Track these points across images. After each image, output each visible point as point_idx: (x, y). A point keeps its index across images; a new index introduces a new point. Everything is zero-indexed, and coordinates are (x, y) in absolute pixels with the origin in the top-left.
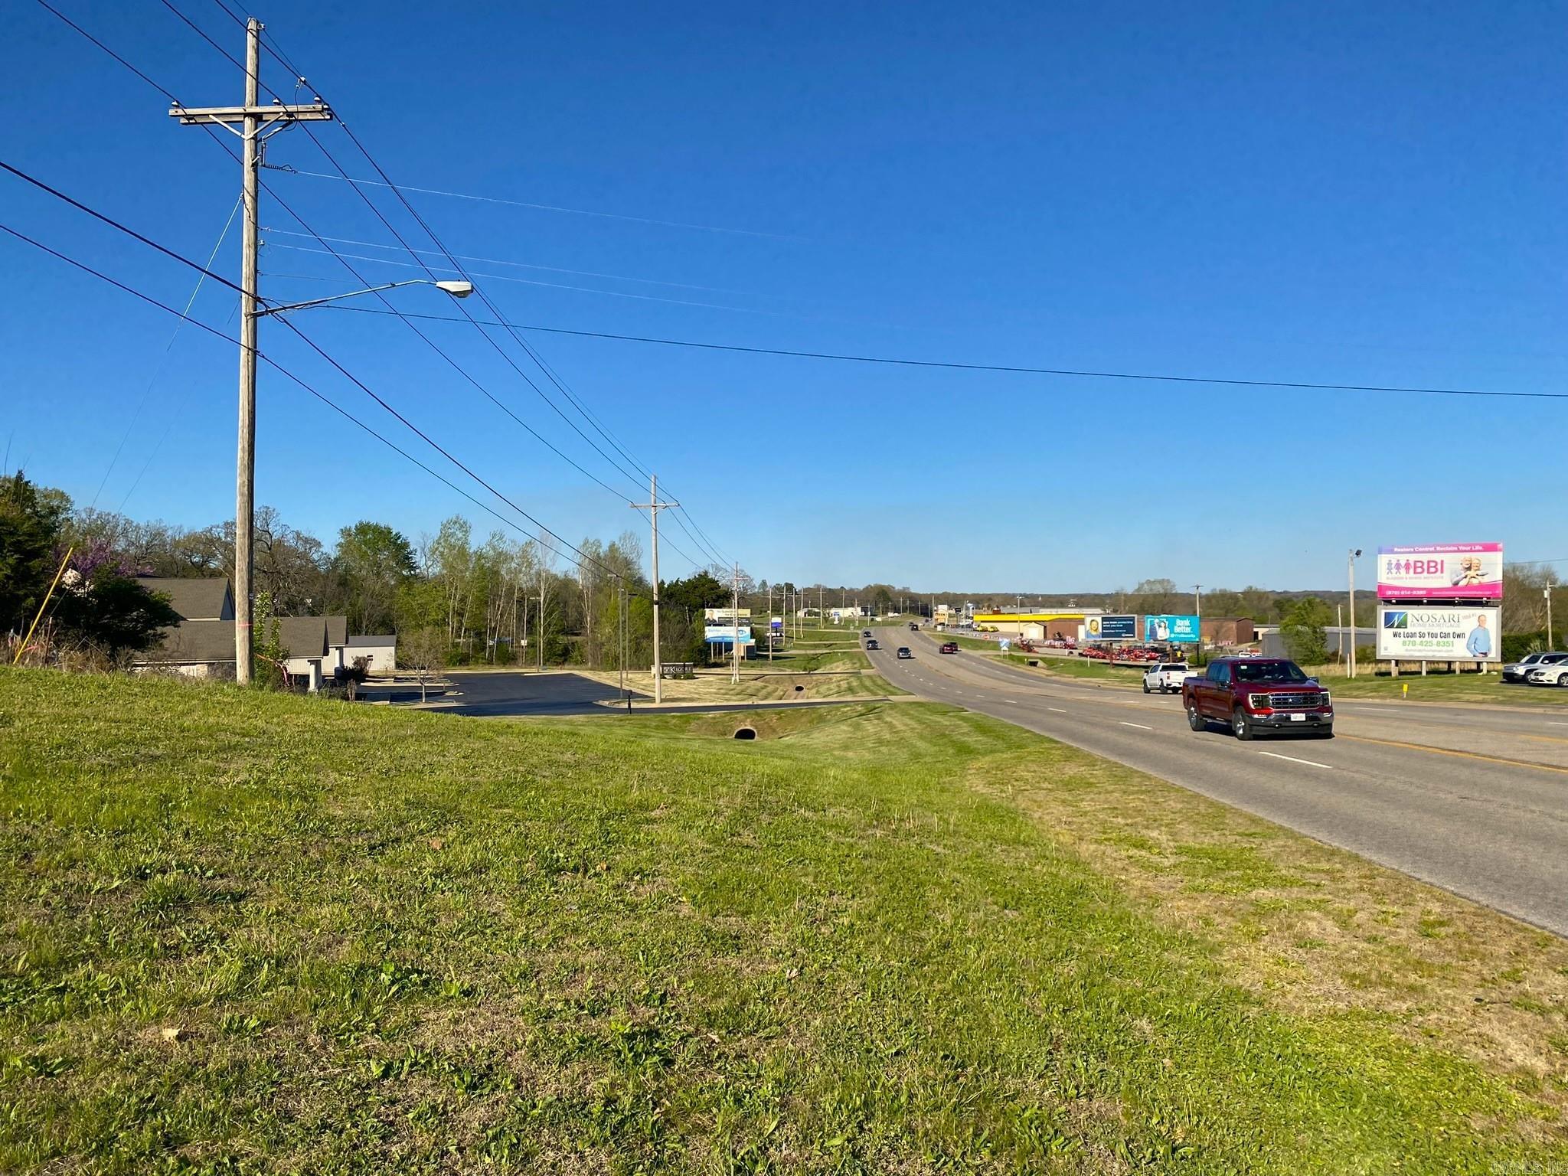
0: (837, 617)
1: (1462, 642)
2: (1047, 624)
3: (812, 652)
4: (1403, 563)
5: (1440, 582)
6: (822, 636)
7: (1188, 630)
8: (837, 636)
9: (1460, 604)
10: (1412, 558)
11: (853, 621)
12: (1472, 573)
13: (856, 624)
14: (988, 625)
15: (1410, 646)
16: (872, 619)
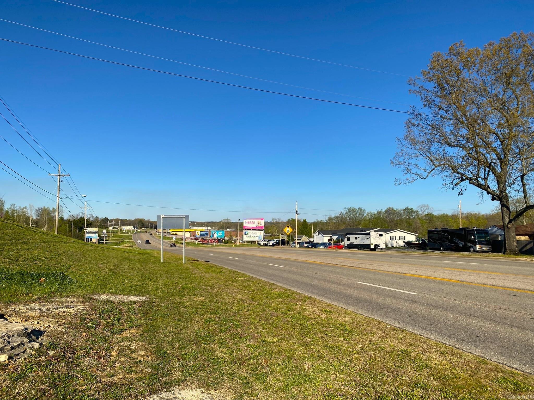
0: (124, 230)
1: (257, 238)
2: (192, 232)
3: (117, 241)
4: (248, 222)
5: (254, 226)
6: (120, 236)
7: (221, 234)
8: (125, 236)
9: (257, 230)
10: (250, 221)
11: (130, 231)
12: (259, 224)
13: (131, 232)
14: (174, 233)
15: (249, 239)
16: (137, 230)
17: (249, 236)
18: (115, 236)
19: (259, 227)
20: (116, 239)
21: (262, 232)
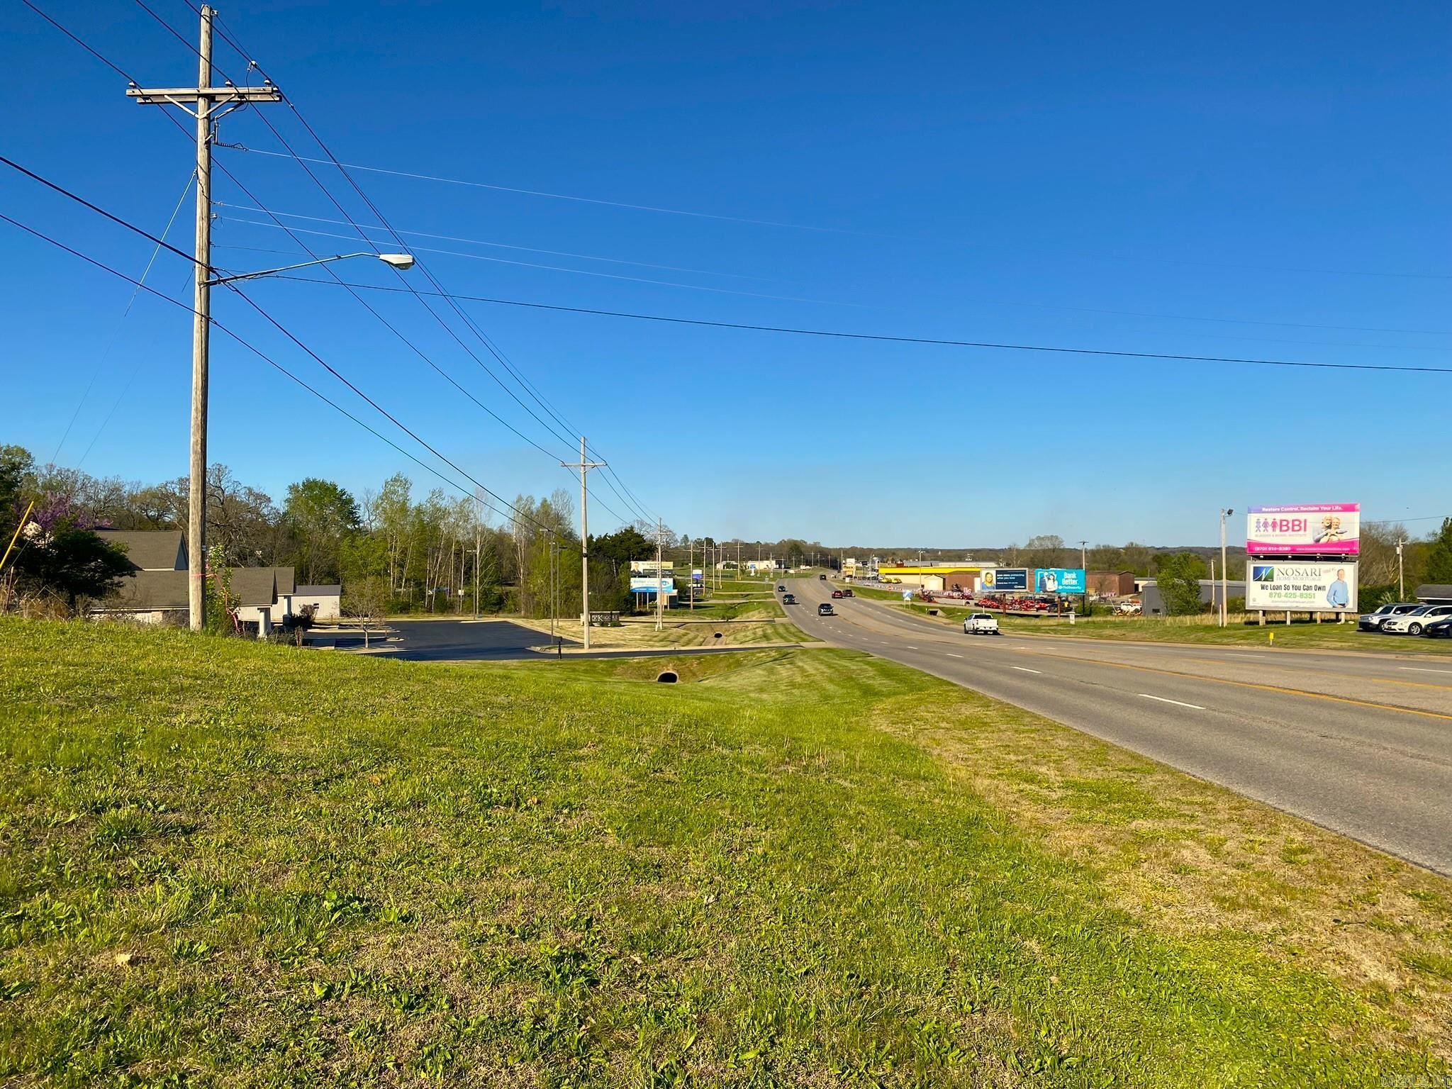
0: (753, 570)
1: (1323, 594)
2: (946, 576)
3: (730, 602)
4: (1270, 521)
5: (1304, 539)
6: (739, 587)
7: (1075, 582)
8: (753, 587)
9: (1322, 559)
10: (1279, 517)
11: (769, 574)
12: (1332, 531)
13: (771, 576)
14: (892, 578)
15: (1277, 599)
16: (786, 572)
17: (1278, 588)
18: (726, 587)
19: (1327, 544)
20: (729, 596)
21: (1350, 571)
